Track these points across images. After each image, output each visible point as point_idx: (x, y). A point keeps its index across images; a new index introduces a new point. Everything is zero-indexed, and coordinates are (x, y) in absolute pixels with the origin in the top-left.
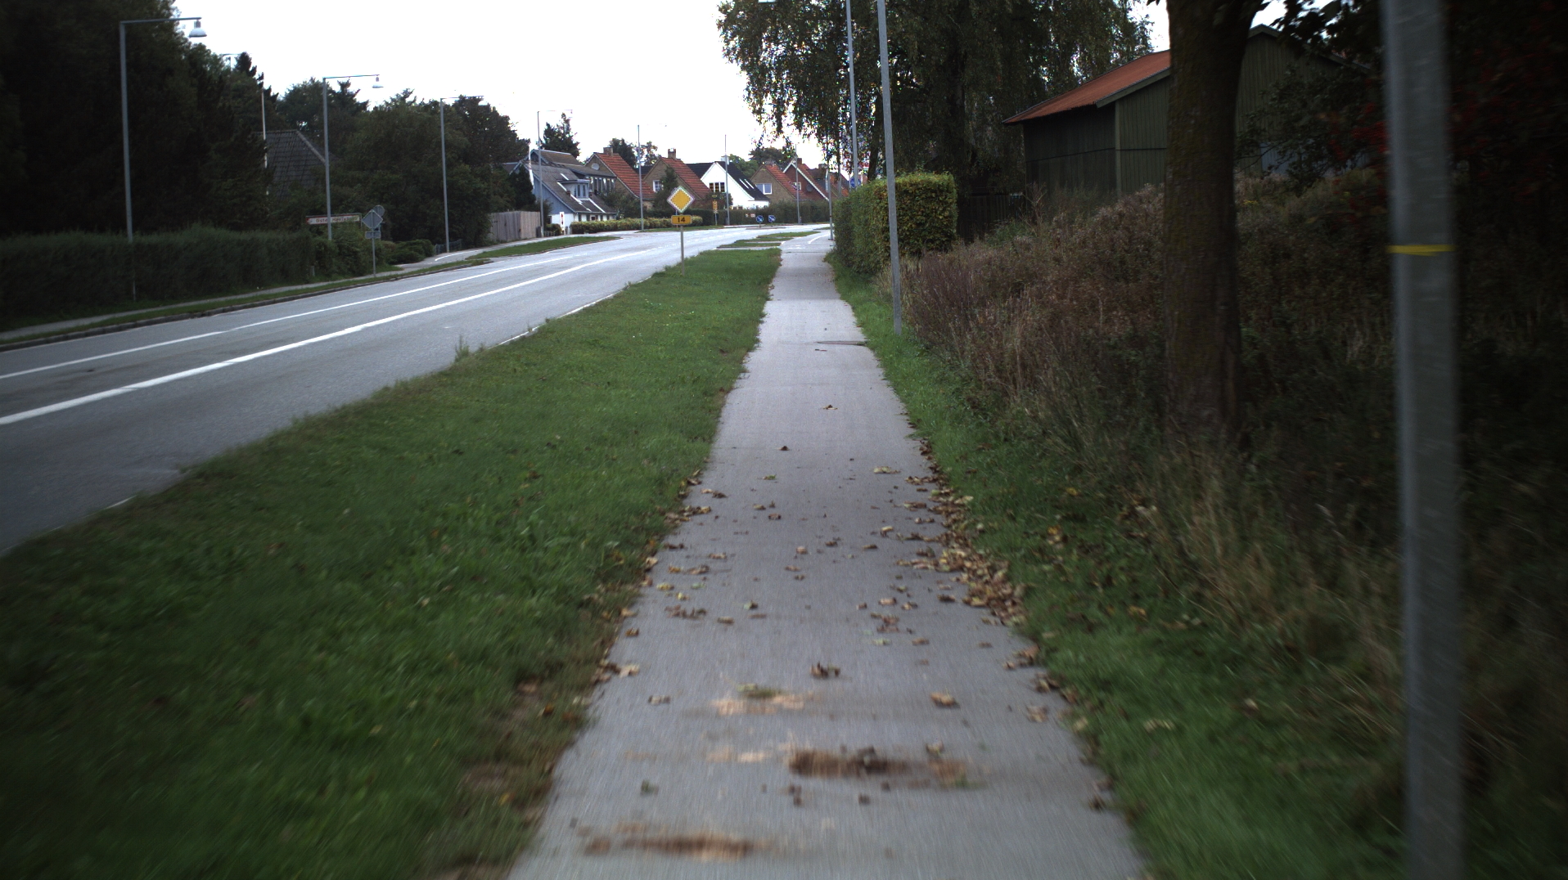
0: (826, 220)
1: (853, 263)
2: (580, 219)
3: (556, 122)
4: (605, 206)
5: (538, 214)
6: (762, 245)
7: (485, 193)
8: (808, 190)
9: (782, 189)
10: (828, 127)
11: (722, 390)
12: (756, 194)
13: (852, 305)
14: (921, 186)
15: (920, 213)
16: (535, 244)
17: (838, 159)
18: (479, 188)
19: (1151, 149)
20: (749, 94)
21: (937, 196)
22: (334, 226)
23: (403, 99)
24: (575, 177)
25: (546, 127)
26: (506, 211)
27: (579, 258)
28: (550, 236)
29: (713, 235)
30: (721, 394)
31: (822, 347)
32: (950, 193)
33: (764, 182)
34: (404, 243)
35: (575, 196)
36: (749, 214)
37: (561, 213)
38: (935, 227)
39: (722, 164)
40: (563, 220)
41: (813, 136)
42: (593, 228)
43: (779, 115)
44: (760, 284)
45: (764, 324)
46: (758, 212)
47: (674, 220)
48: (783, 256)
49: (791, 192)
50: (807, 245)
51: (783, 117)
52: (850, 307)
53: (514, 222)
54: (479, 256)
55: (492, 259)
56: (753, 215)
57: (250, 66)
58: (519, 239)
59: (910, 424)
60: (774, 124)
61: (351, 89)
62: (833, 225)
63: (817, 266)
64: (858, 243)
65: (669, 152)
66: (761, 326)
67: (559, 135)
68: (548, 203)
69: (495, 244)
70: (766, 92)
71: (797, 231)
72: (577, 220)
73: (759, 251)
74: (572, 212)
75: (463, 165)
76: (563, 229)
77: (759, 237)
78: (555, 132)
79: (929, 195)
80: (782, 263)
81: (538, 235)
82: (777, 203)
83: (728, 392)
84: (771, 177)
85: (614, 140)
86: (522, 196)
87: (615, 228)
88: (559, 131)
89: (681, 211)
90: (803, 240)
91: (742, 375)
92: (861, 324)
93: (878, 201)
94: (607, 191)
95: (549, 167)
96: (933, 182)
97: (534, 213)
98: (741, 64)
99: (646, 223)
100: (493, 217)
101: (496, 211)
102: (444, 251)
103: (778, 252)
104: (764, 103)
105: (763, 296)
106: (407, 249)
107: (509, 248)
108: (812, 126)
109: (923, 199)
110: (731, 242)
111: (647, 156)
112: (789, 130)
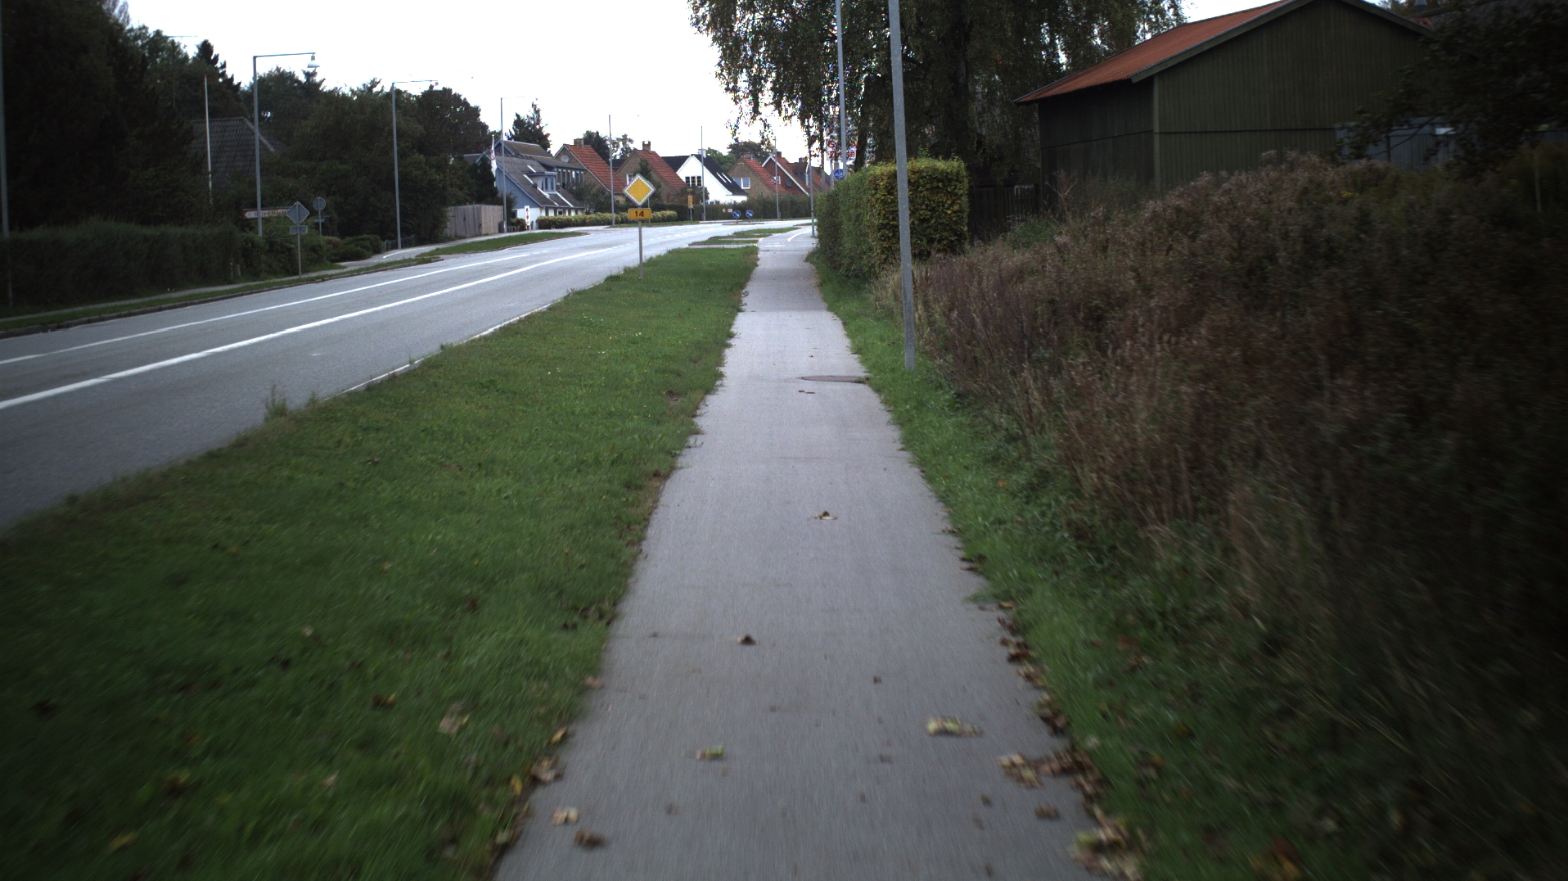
0: (807, 215)
1: (840, 265)
2: (547, 214)
3: (526, 113)
4: (573, 200)
5: (500, 207)
6: (737, 242)
7: (441, 185)
8: (787, 185)
9: (761, 183)
10: (811, 108)
11: (656, 474)
12: (734, 188)
13: (842, 319)
14: (925, 174)
15: (924, 207)
16: (494, 239)
17: (822, 145)
18: (435, 180)
19: (1196, 132)
20: (722, 71)
21: (944, 186)
22: (266, 220)
23: (370, 89)
24: (542, 169)
25: (516, 118)
26: (465, 204)
27: (536, 256)
28: (514, 231)
29: (686, 231)
30: (655, 483)
31: (808, 386)
32: (961, 182)
33: (743, 176)
34: (350, 239)
35: (542, 189)
36: (726, 210)
37: (526, 207)
38: (943, 223)
39: (699, 157)
40: (529, 214)
41: (795, 118)
42: (560, 223)
43: (755, 93)
44: (731, 290)
45: (732, 349)
46: (735, 206)
47: (631, 214)
48: (760, 255)
49: (771, 187)
50: (786, 243)
51: (760, 95)
52: (839, 322)
53: (474, 215)
54: (431, 253)
55: (442, 257)
56: (730, 211)
57: (212, 54)
58: (480, 235)
59: (963, 559)
60: (750, 103)
61: (317, 79)
62: (815, 220)
63: (799, 267)
64: (847, 244)
65: (644, 145)
66: (727, 351)
67: (529, 126)
68: (512, 197)
69: (453, 240)
70: (741, 67)
71: (776, 227)
72: (544, 214)
73: (734, 249)
74: (539, 206)
75: (417, 155)
76: (529, 224)
77: (735, 233)
78: (524, 123)
79: (935, 184)
80: (758, 263)
81: (501, 230)
82: (756, 198)
83: (667, 477)
84: (749, 171)
85: (588, 132)
86: (483, 189)
87: (583, 223)
88: (529, 122)
89: (640, 204)
90: (781, 237)
91: (692, 440)
92: (857, 350)
93: (873, 192)
94: (577, 184)
95: (515, 159)
96: (940, 169)
97: (497, 208)
98: (711, 36)
99: (617, 217)
100: (451, 211)
101: (454, 205)
102: (395, 247)
103: (755, 251)
104: (739, 80)
105: (734, 307)
106: (352, 246)
107: (466, 245)
108: (794, 105)
109: (927, 189)
110: (705, 238)
111: (622, 149)
112: (767, 111)
